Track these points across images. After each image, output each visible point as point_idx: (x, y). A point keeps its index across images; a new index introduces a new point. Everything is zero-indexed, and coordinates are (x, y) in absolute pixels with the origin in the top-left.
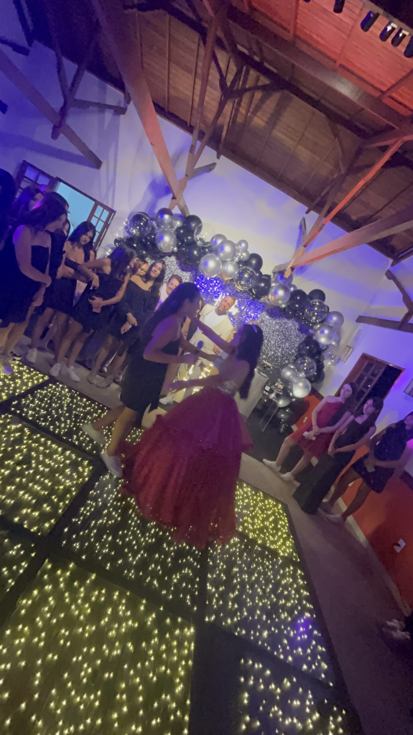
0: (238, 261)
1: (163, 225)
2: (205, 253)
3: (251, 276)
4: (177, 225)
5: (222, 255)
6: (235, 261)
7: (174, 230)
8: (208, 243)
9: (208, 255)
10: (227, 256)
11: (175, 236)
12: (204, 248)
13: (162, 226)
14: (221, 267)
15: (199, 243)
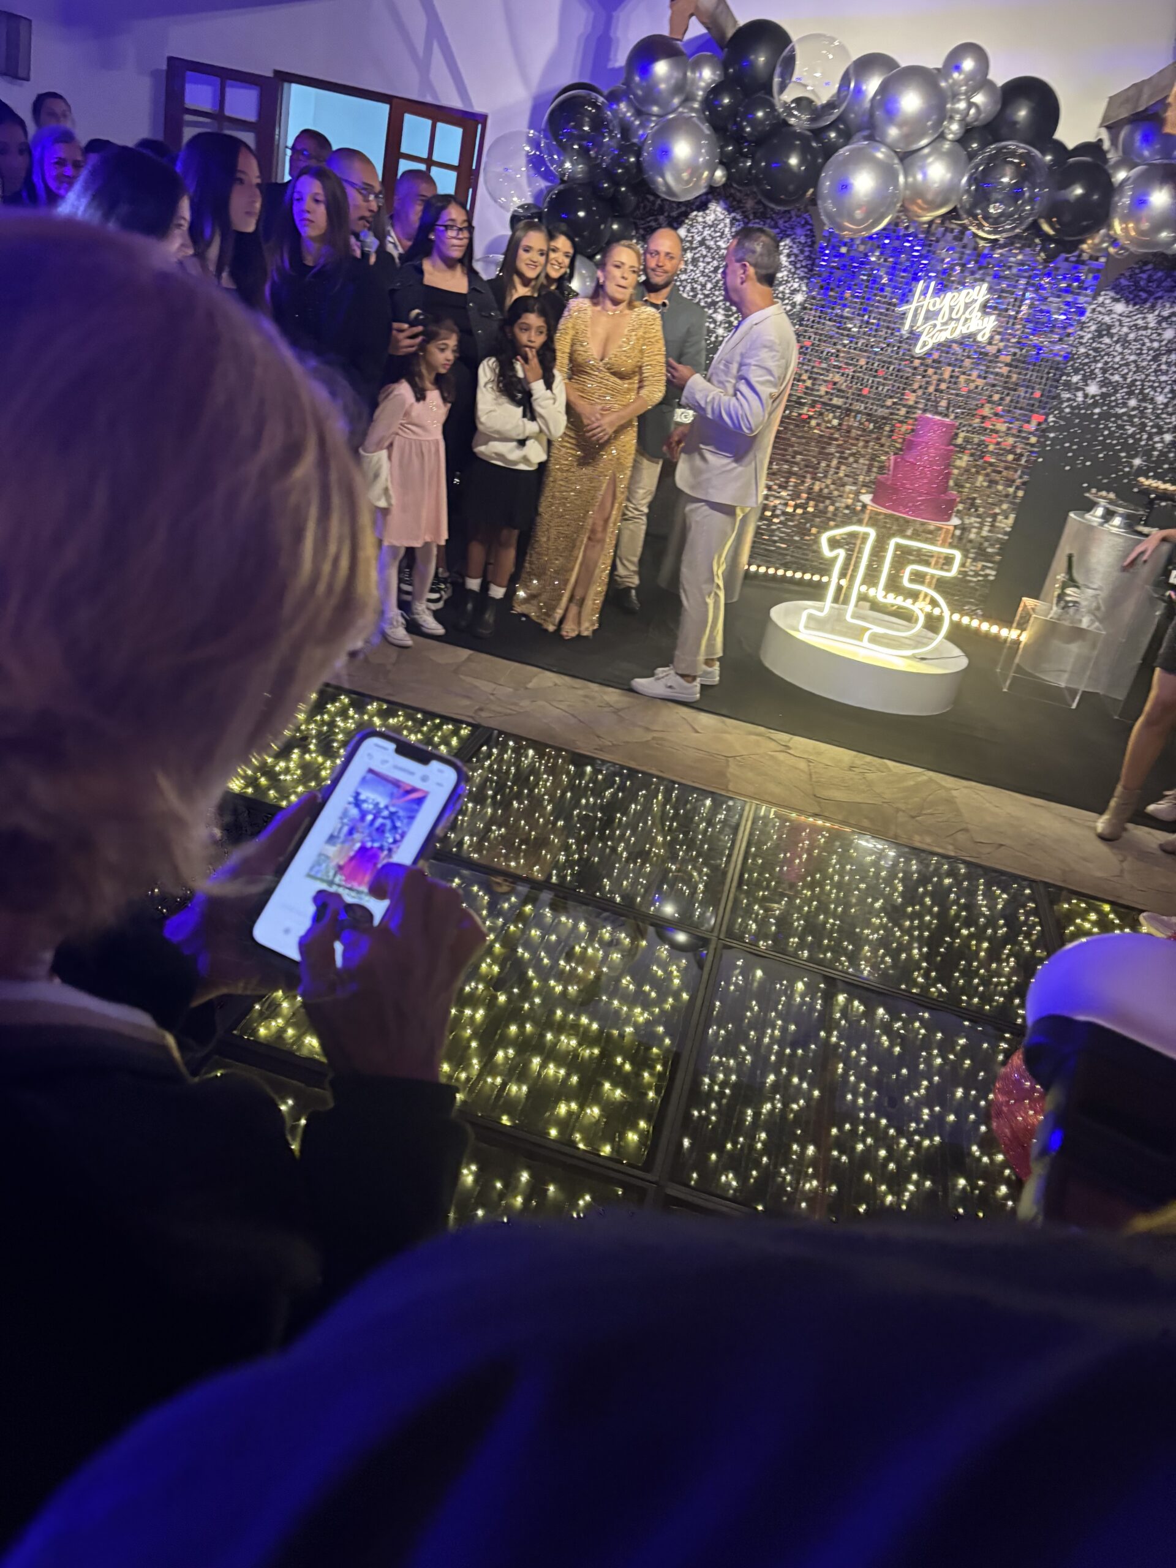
0: (959, 136)
1: (655, 102)
2: (829, 151)
3: (1026, 174)
4: (702, 84)
5: (893, 132)
6: (950, 136)
7: (696, 105)
8: (831, 105)
9: (844, 151)
10: (915, 129)
11: (706, 129)
12: (818, 133)
13: (655, 109)
14: (901, 179)
15: (798, 121)
